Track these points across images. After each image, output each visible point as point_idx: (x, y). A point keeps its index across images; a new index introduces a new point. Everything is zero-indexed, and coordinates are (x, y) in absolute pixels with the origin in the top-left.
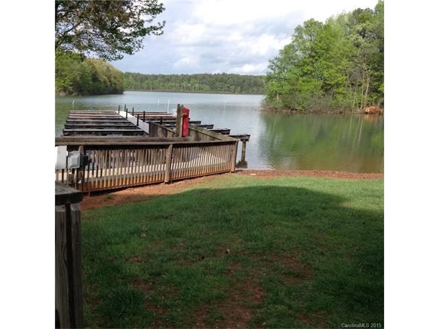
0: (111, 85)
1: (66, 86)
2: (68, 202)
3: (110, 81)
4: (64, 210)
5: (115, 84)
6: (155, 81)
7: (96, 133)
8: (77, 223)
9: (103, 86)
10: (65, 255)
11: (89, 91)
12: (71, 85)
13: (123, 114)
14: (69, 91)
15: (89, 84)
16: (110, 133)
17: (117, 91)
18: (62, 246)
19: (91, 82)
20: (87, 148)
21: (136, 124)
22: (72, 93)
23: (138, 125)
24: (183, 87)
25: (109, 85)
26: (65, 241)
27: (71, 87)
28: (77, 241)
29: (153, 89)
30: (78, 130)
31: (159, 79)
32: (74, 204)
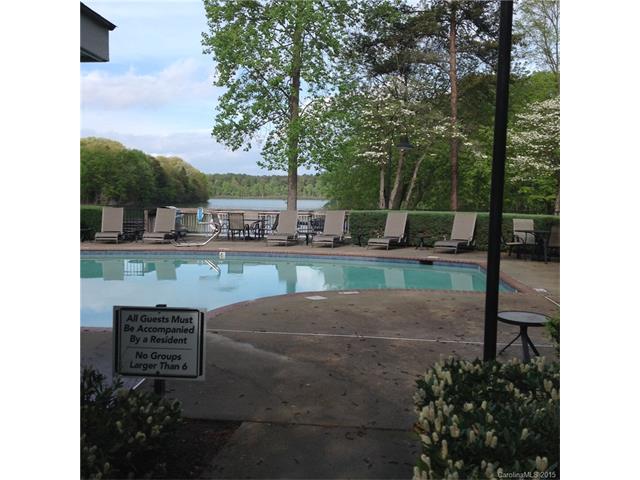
0: (187, 192)
3: (186, 186)
5: (194, 190)
6: (267, 185)
19: (155, 189)
24: (307, 192)
29: (265, 195)
31: (272, 182)
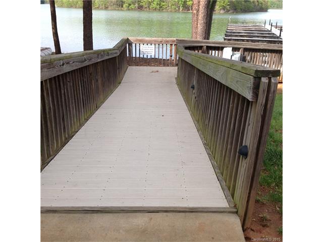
1: (224, 5)
2: (270, 76)
4: (267, 81)
7: (248, 41)
8: (274, 91)
9: (252, 5)
10: (262, 111)
11: (241, 9)
12: (228, 5)
13: (268, 27)
14: (227, 9)
15: (241, 4)
16: (258, 41)
17: (263, 9)
18: (261, 105)
20: (246, 50)
21: (278, 35)
22: (229, 11)
23: (280, 36)
25: (257, 5)
26: (264, 102)
27: (228, 7)
28: (272, 104)
30: (235, 38)
32: (274, 78)
